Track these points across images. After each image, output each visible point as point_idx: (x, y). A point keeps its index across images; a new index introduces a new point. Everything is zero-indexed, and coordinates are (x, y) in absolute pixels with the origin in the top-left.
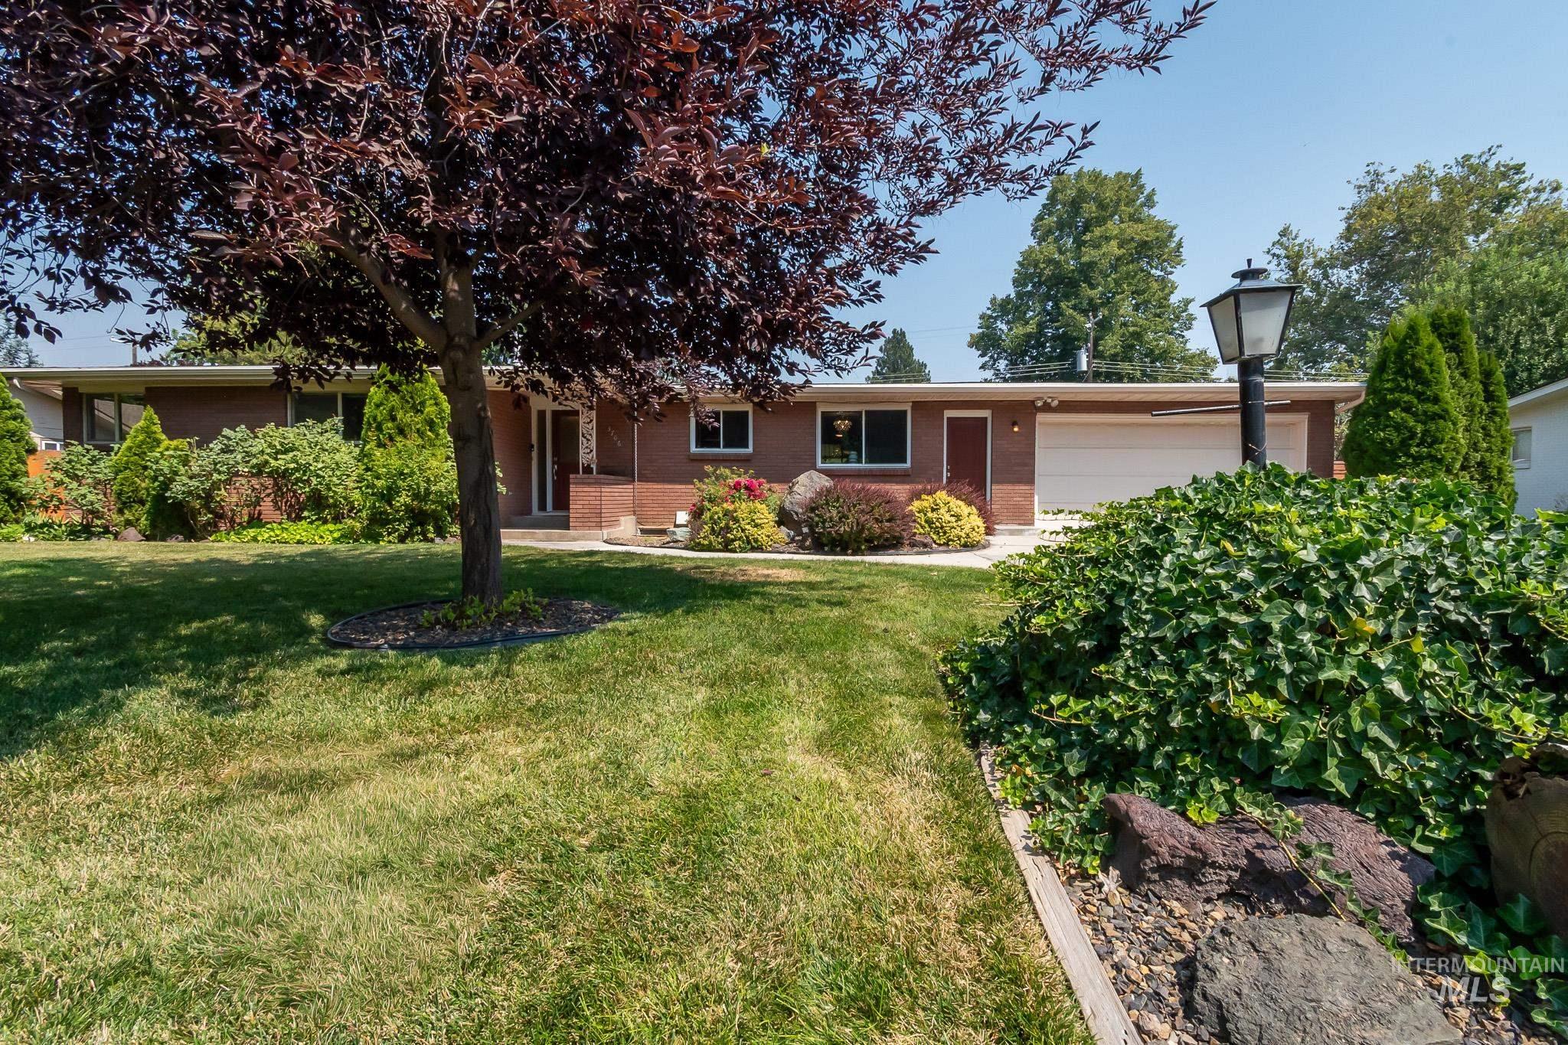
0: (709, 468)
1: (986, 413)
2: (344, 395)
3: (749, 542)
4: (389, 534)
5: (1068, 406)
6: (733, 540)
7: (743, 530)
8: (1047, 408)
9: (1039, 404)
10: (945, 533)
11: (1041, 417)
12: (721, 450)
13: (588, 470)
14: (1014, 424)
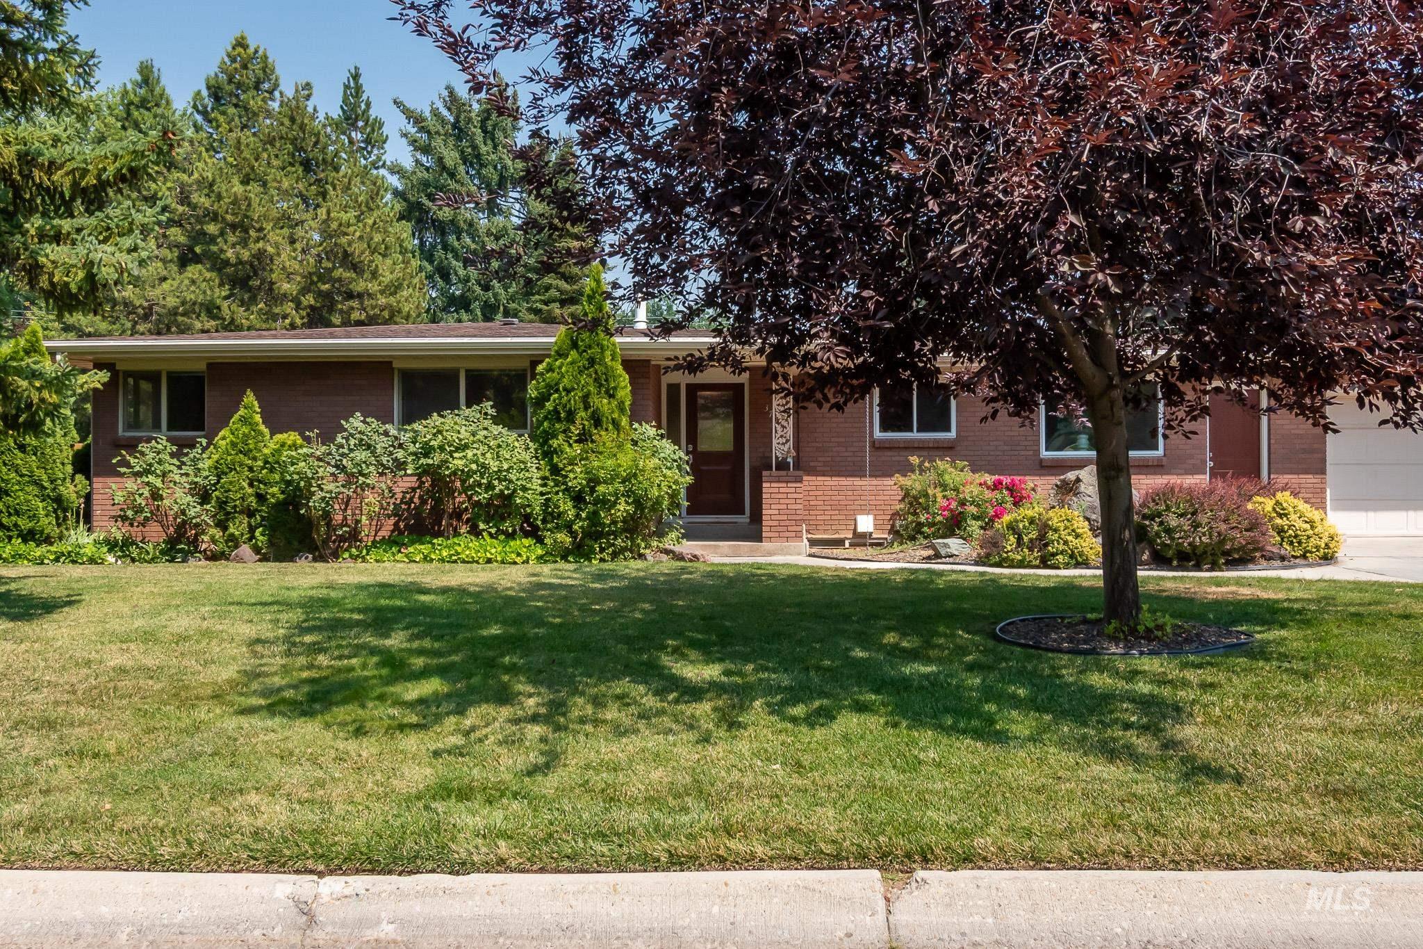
0: (914, 460)
2: (467, 371)
3: (1072, 556)
4: (602, 550)
6: (1053, 555)
7: (1066, 543)
10: (1300, 543)
12: (915, 435)
13: (782, 465)
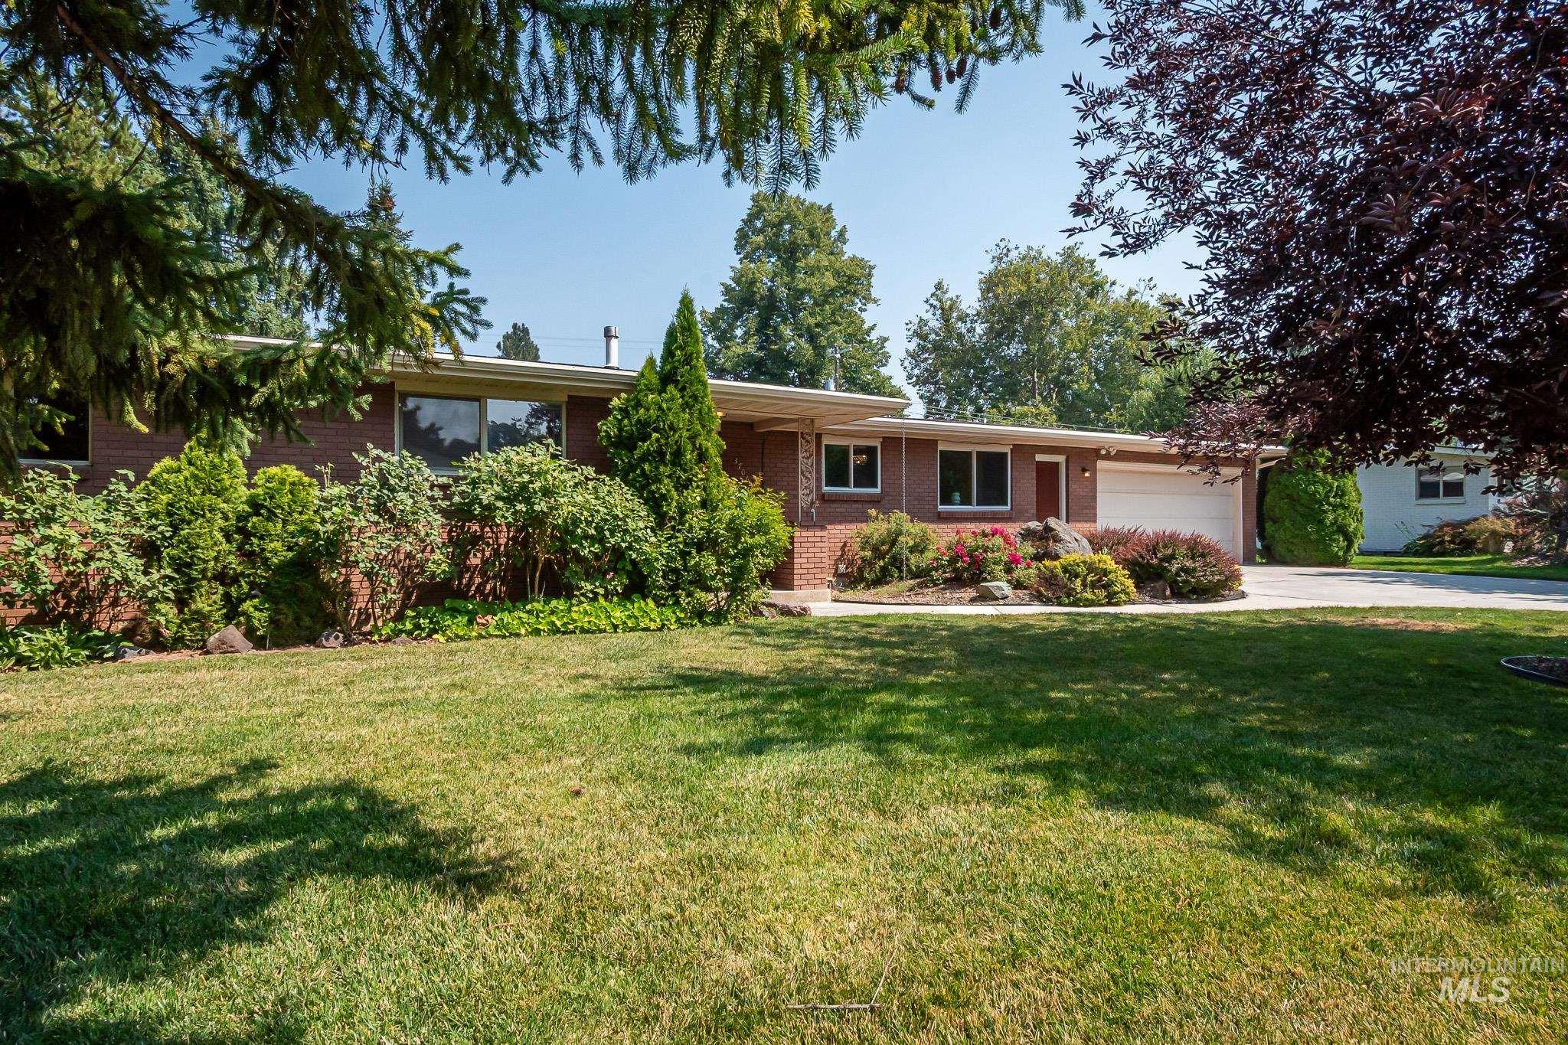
0: (873, 511)
1: (1060, 459)
5: (1123, 456)
8: (1108, 457)
9: (1103, 452)
11: (1101, 464)
12: (852, 490)
13: (807, 515)
14: (1084, 470)
